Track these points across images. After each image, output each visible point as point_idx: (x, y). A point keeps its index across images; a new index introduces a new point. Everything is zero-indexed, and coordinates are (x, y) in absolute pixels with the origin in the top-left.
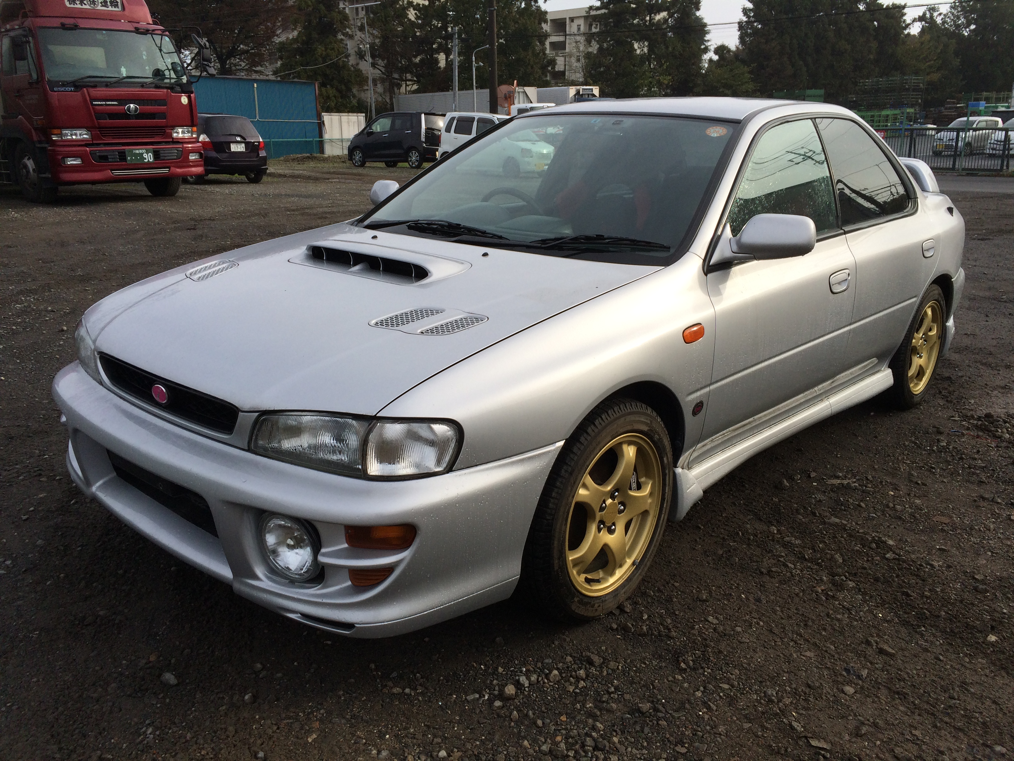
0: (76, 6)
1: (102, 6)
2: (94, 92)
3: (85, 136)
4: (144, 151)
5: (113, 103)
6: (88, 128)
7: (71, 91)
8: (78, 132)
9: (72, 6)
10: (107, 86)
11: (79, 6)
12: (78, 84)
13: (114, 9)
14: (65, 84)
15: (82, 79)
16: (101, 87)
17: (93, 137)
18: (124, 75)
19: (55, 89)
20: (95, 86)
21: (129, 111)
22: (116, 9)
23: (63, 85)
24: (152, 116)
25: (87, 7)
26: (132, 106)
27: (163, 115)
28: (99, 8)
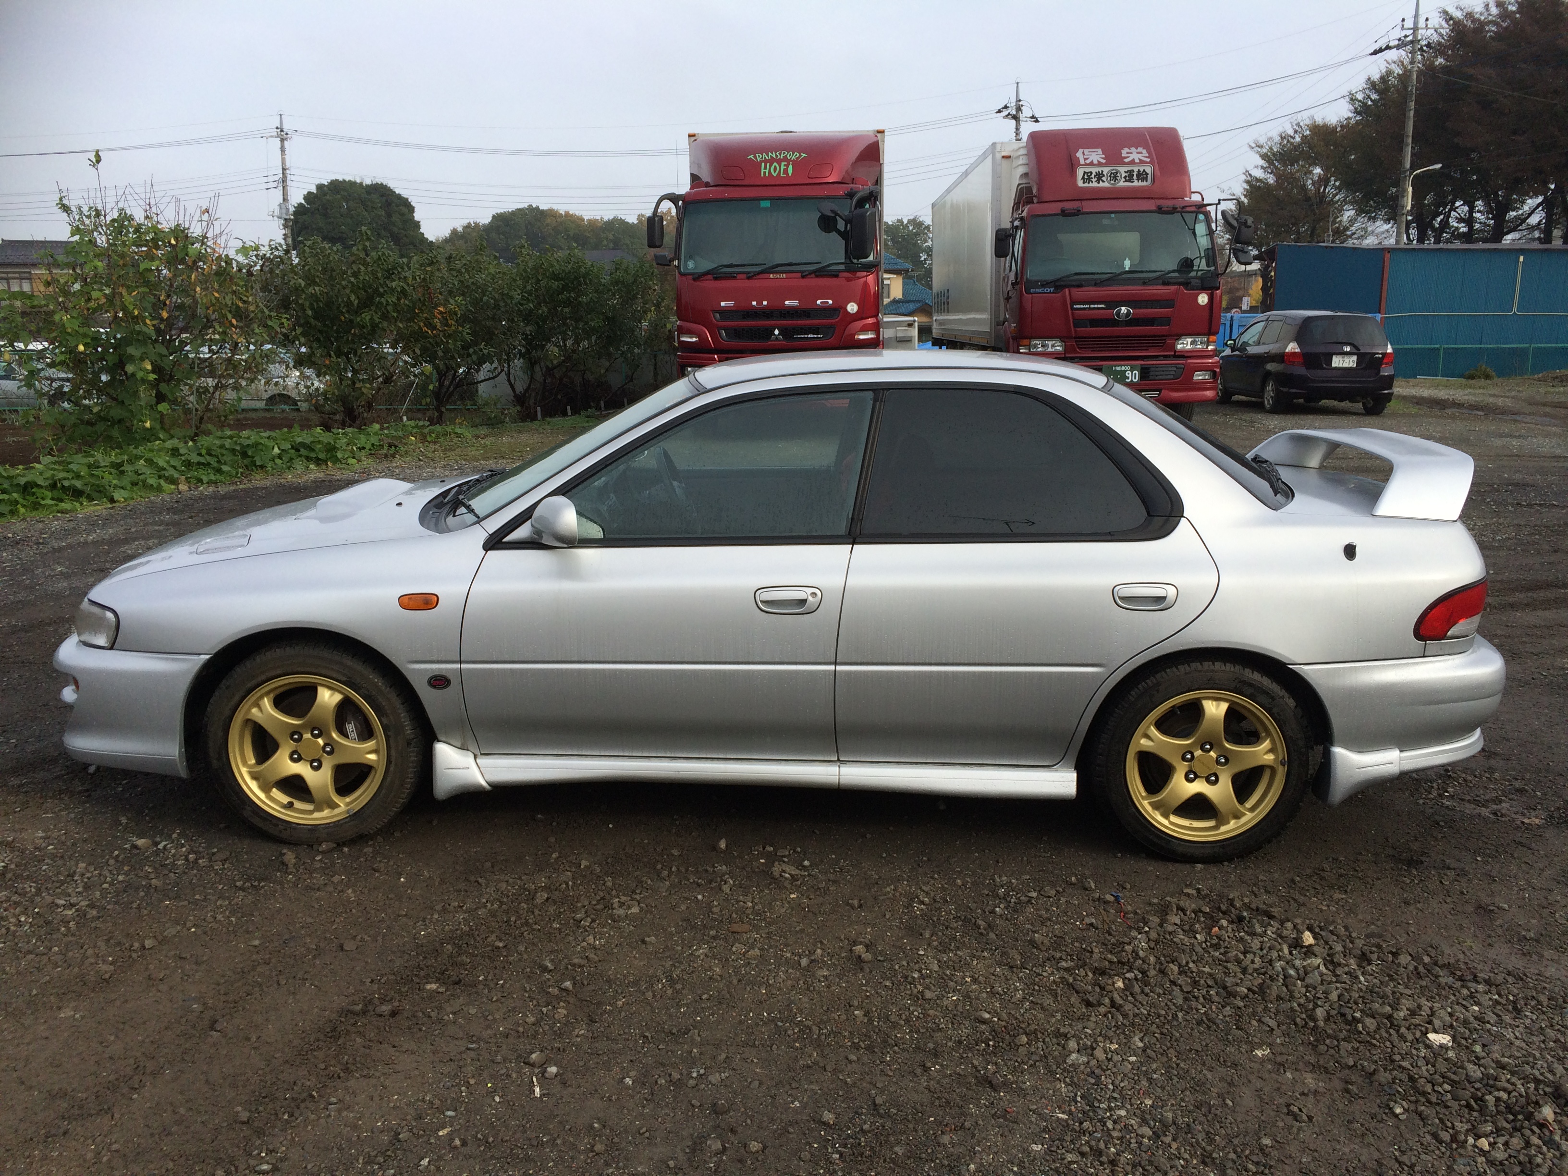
0: (1091, 185)
1: (1126, 181)
2: (1077, 293)
3: (1058, 348)
4: (1128, 368)
5: (1099, 306)
6: (1062, 338)
7: (1050, 292)
8: (1050, 343)
9: (1086, 185)
10: (1096, 285)
11: (1095, 184)
12: (1058, 284)
13: (1140, 183)
14: (1045, 284)
15: (1068, 276)
16: (1090, 285)
17: (1066, 349)
18: (1127, 269)
19: (1032, 291)
20: (1080, 286)
21: (1118, 316)
22: (1145, 183)
23: (1043, 286)
24: (1150, 321)
25: (1106, 184)
26: (1123, 308)
27: (1166, 320)
28: (1122, 184)
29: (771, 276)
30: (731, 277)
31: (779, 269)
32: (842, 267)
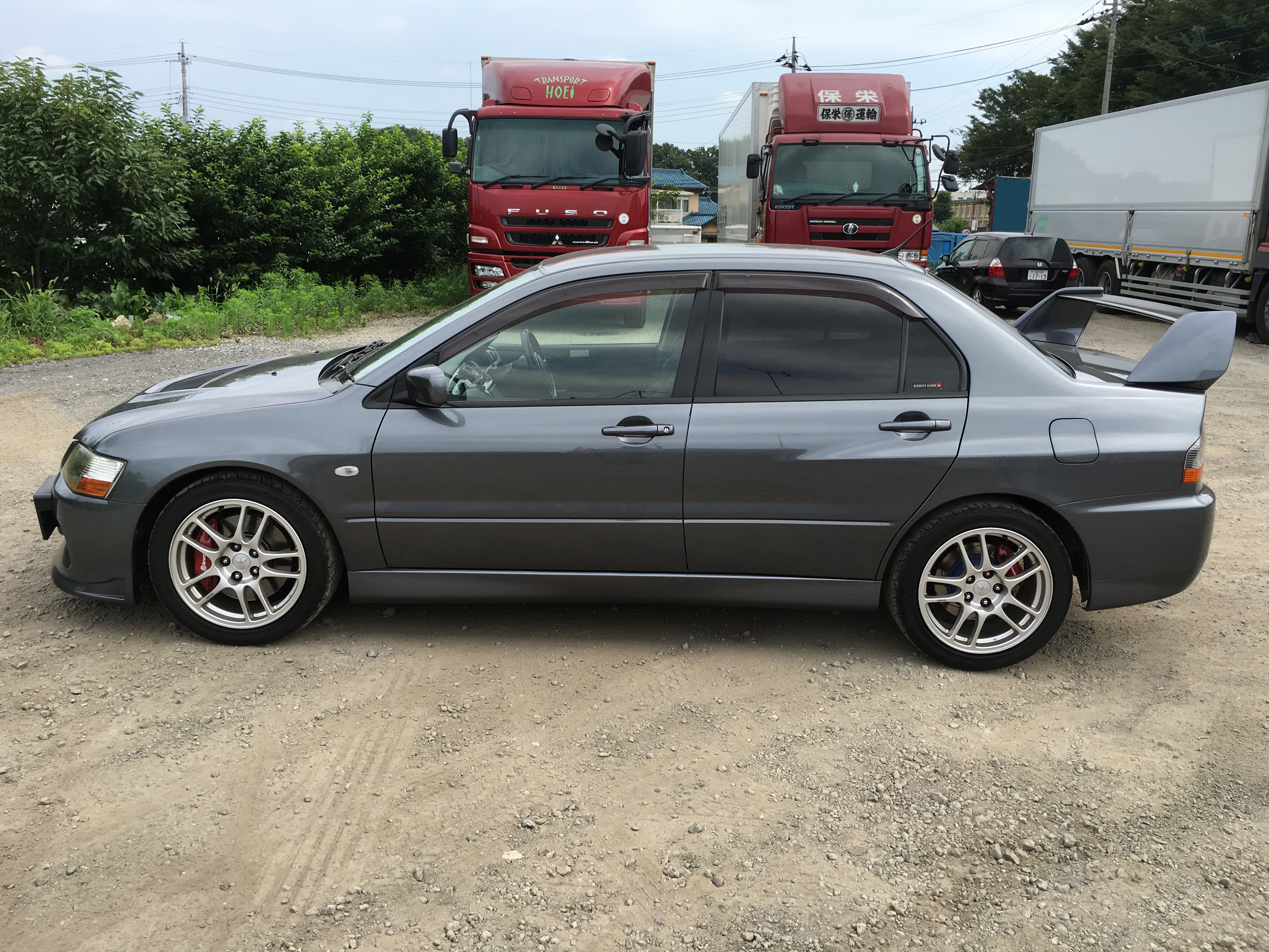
0: (829, 120)
1: (858, 118)
2: (813, 210)
5: (831, 222)
7: (791, 209)
9: (825, 120)
10: (829, 204)
11: (832, 120)
12: (798, 202)
13: (870, 120)
14: (787, 202)
16: (824, 204)
18: (855, 192)
19: (776, 207)
20: (816, 204)
21: (846, 231)
22: (873, 120)
23: (785, 203)
24: (873, 236)
25: (841, 120)
26: (851, 224)
27: (886, 236)
28: (854, 120)
29: (554, 187)
30: (519, 186)
31: (560, 181)
32: (617, 182)
